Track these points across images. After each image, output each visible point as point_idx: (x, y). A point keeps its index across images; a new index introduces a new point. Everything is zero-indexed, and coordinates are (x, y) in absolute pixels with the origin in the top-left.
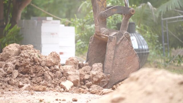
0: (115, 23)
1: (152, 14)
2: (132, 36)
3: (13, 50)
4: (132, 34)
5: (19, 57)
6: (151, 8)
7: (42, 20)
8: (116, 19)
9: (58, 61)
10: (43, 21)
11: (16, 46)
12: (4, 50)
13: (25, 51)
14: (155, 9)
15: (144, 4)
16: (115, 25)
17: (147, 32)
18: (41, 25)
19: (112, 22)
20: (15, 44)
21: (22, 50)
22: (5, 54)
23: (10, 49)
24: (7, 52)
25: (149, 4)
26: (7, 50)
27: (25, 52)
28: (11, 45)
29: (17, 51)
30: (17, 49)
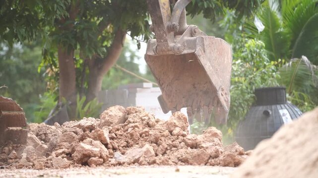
0: (251, 89)
1: (311, 76)
2: (282, 109)
3: (116, 116)
4: (282, 106)
5: (126, 123)
6: (308, 65)
7: (136, 88)
8: (253, 84)
9: (184, 125)
10: (138, 89)
11: (120, 109)
12: (102, 116)
13: (135, 114)
14: (315, 66)
15: (296, 59)
16: (251, 93)
17: (306, 104)
18: (135, 96)
19: (247, 88)
20: (118, 107)
21: (128, 114)
22: (105, 122)
23: (111, 113)
24: (107, 118)
25: (305, 58)
26: (106, 115)
27: (134, 117)
28: (112, 108)
29: (122, 116)
30: (121, 114)
